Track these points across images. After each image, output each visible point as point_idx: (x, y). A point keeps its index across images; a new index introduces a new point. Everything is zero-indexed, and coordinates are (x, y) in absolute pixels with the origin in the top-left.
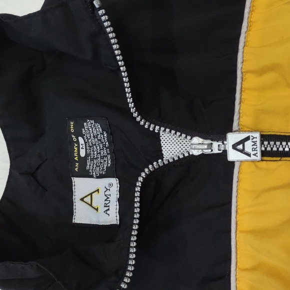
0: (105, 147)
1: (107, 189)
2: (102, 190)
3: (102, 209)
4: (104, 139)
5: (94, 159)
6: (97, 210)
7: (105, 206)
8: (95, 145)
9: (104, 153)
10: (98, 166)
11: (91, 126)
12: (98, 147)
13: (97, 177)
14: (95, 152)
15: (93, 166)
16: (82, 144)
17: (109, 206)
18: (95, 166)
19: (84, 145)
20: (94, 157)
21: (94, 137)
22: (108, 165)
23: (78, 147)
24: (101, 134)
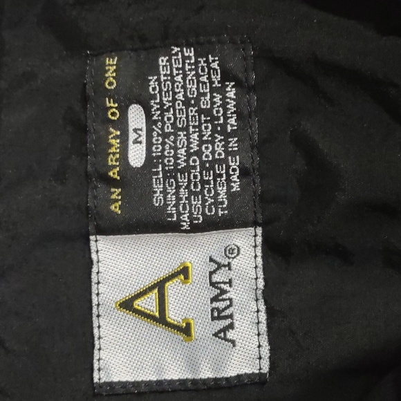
0: (223, 132)
1: (220, 266)
2: (199, 270)
4: (224, 105)
5: (176, 170)
6: (186, 330)
7: (213, 318)
8: (186, 129)
9: (213, 152)
10: (196, 194)
11: (183, 68)
12: (195, 136)
13: (195, 229)
14: (183, 151)
15: (177, 193)
16: (135, 130)
17: (231, 316)
18: (183, 193)
19: (144, 133)
20: (176, 164)
21: (187, 102)
22: (230, 187)
23: (124, 138)
24: (212, 90)
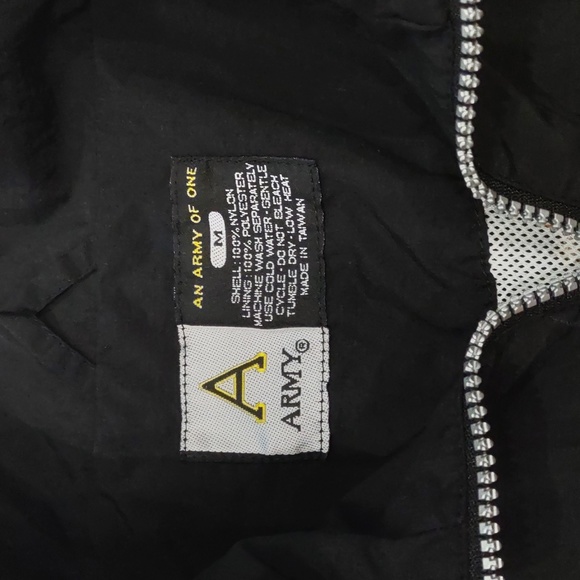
0: (295, 241)
1: (291, 358)
2: (274, 361)
3: (275, 412)
4: (295, 218)
5: (253, 273)
6: (259, 414)
7: (283, 405)
8: (261, 235)
9: (287, 258)
10: (269, 295)
11: (257, 183)
12: (270, 242)
13: (266, 326)
14: (259, 256)
15: (252, 294)
16: (216, 233)
17: (298, 404)
18: (258, 294)
19: (224, 236)
20: (254, 267)
21: (261, 213)
22: (299, 291)
23: (206, 240)
24: (285, 204)
